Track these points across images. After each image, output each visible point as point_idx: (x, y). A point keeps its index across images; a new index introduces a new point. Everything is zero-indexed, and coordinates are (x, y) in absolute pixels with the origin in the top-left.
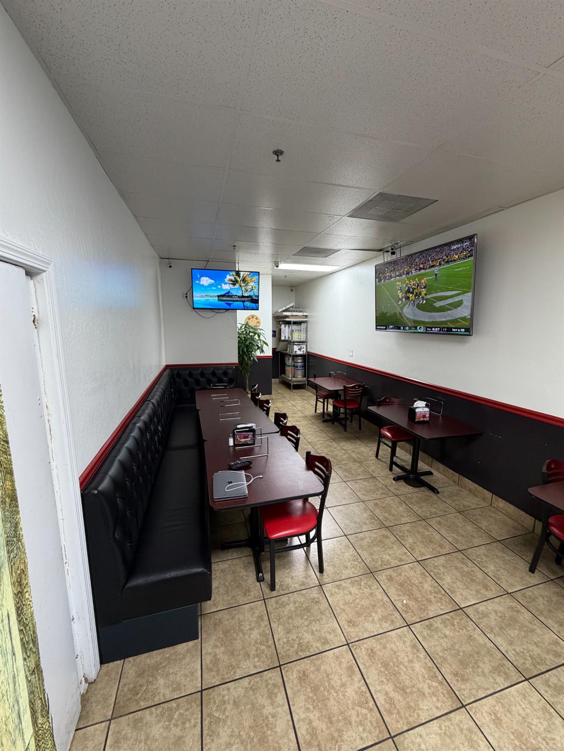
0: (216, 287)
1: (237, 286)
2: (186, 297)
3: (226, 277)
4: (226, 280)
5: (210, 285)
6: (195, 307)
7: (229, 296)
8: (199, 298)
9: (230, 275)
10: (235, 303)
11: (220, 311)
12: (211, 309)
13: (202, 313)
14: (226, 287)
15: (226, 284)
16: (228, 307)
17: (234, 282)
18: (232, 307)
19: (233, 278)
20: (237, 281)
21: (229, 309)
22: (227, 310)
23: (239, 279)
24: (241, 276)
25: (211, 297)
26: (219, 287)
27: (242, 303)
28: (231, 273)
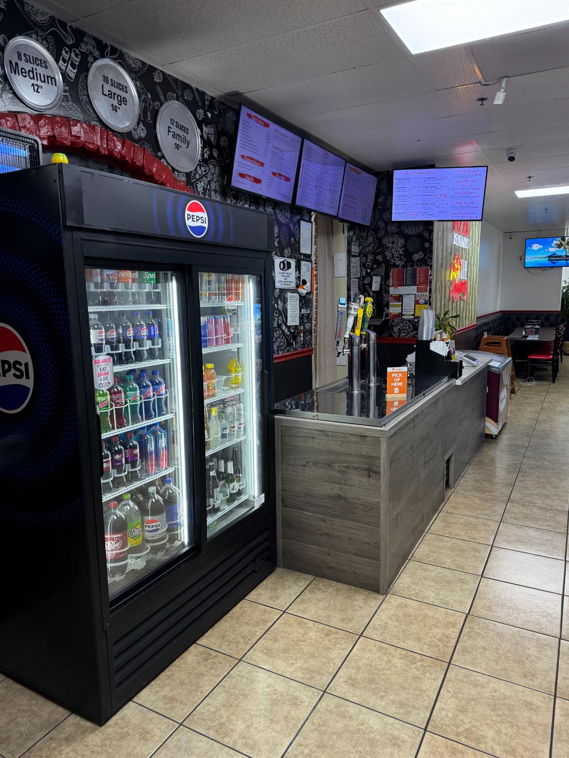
0: (544, 251)
1: (562, 248)
2: (521, 259)
3: (553, 242)
4: (553, 245)
5: (539, 250)
6: (526, 266)
7: (554, 257)
8: (530, 260)
9: (556, 241)
10: (559, 261)
11: (547, 269)
12: (539, 267)
13: (532, 271)
14: (552, 250)
15: (552, 247)
16: (553, 265)
17: (559, 246)
18: (556, 265)
19: (559, 243)
20: (562, 245)
21: (554, 267)
22: (552, 267)
23: (564, 243)
24: (566, 240)
25: (539, 258)
26: (547, 250)
27: (565, 261)
28: (557, 239)
